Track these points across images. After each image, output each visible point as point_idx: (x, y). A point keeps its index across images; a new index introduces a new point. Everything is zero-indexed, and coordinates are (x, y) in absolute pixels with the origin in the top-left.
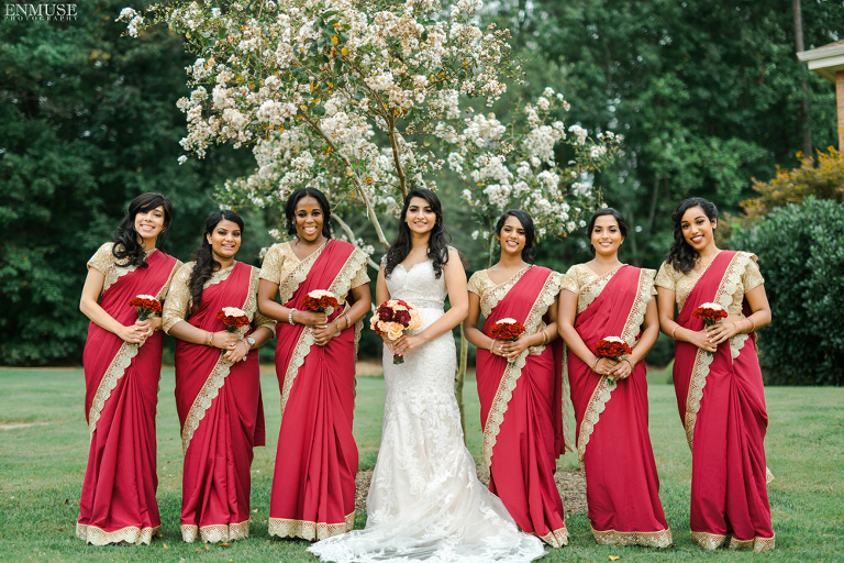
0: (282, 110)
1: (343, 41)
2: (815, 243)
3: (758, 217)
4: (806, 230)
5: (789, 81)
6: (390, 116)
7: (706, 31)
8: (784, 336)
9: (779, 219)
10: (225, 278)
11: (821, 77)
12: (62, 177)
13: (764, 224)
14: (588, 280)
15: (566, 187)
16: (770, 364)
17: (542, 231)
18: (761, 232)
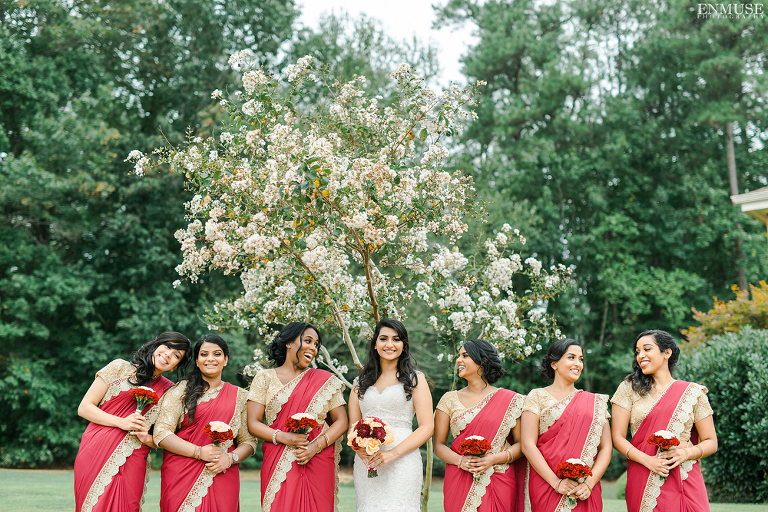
0: (267, 243)
1: (323, 184)
2: (751, 369)
3: (699, 343)
4: (743, 357)
5: (726, 222)
6: (366, 250)
7: (648, 175)
8: (726, 456)
9: (719, 347)
10: (214, 396)
11: (754, 219)
12: (63, 297)
13: (704, 351)
14: (547, 403)
15: (523, 314)
16: (713, 481)
17: (501, 356)
18: (703, 358)
